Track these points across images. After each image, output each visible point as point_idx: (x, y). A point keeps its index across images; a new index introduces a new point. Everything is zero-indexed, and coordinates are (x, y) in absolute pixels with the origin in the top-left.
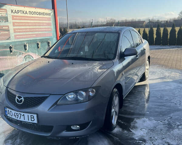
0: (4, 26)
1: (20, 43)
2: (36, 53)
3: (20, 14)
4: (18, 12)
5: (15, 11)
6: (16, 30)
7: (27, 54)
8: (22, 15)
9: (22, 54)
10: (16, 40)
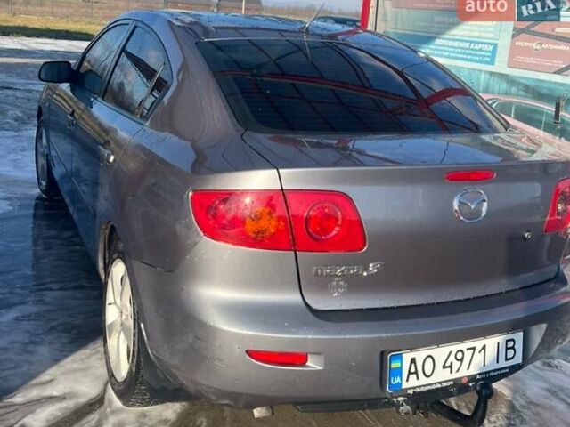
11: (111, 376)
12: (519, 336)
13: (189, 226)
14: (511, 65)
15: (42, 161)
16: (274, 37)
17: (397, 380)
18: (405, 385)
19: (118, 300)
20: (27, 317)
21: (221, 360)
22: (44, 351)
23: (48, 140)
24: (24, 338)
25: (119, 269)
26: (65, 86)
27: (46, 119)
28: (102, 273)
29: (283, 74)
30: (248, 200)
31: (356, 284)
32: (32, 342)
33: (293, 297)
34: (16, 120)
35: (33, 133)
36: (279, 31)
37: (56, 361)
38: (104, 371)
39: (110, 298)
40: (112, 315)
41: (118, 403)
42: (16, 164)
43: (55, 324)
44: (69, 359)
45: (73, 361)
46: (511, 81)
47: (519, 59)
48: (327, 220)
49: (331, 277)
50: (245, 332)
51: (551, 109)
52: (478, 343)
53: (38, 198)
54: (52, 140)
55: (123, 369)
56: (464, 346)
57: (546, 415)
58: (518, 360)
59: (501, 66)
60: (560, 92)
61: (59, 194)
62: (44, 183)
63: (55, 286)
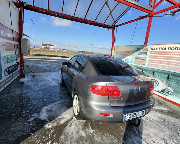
0: (143, 57)
1: (151, 70)
2: (163, 82)
3: (158, 50)
4: (157, 48)
5: (155, 48)
6: (151, 61)
7: (154, 79)
8: (160, 51)
9: (150, 77)
10: (148, 67)
11: (74, 114)
12: (144, 111)
13: (90, 91)
14: (135, 63)
15: (62, 77)
16: (98, 59)
17: (125, 118)
18: (126, 119)
19: (76, 102)
20: (60, 103)
21: (95, 114)
22: (63, 109)
23: (63, 74)
24: (59, 107)
25: (76, 96)
26: (66, 66)
27: (63, 70)
28: (73, 97)
29: (100, 64)
30: (100, 87)
31: (118, 102)
32: (61, 108)
33: (108, 104)
34: (57, 70)
35: (60, 72)
36: (99, 57)
37: (64, 111)
38: (73, 113)
39: (74, 101)
40: (74, 104)
41: (75, 119)
42: (57, 77)
43: (64, 104)
44: (67, 111)
45: (68, 111)
46: (135, 66)
47: (136, 62)
48: (114, 91)
49: (115, 101)
50: (99, 110)
51: (142, 71)
52: (138, 112)
53: (61, 83)
54: (64, 74)
55: (77, 114)
56: (136, 113)
57: (146, 123)
58: (144, 115)
59: (133, 64)
60: (143, 68)
61: (64, 82)
62: (62, 81)
63: (64, 98)
